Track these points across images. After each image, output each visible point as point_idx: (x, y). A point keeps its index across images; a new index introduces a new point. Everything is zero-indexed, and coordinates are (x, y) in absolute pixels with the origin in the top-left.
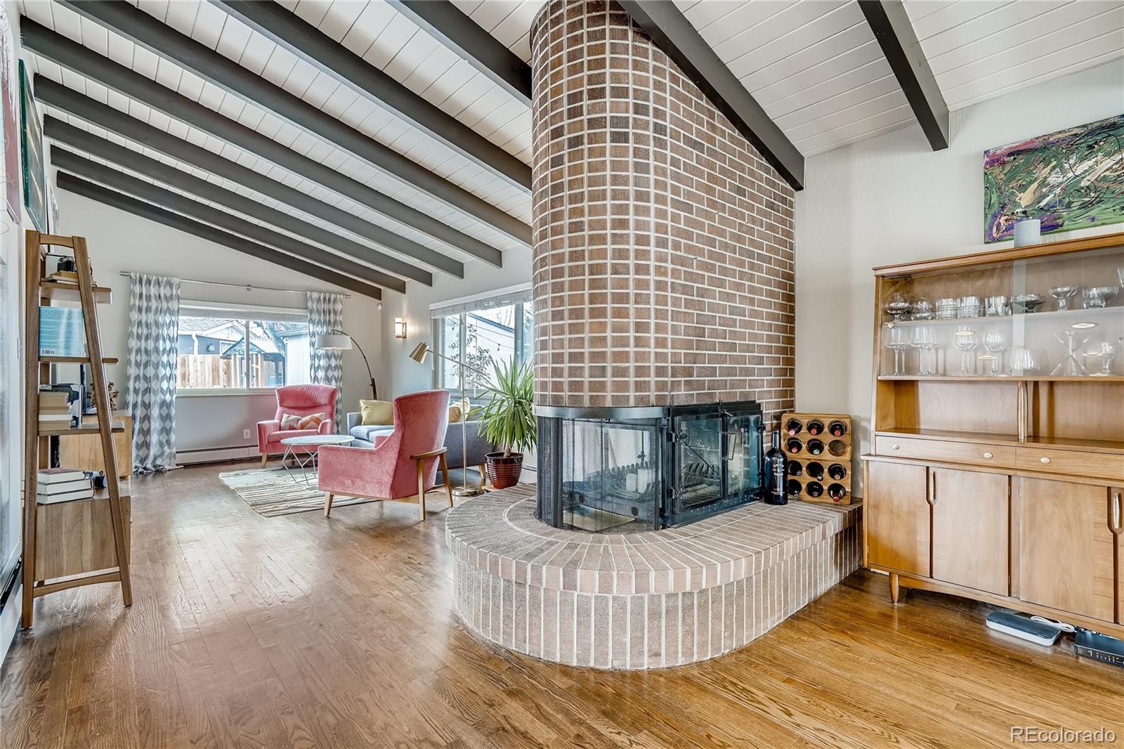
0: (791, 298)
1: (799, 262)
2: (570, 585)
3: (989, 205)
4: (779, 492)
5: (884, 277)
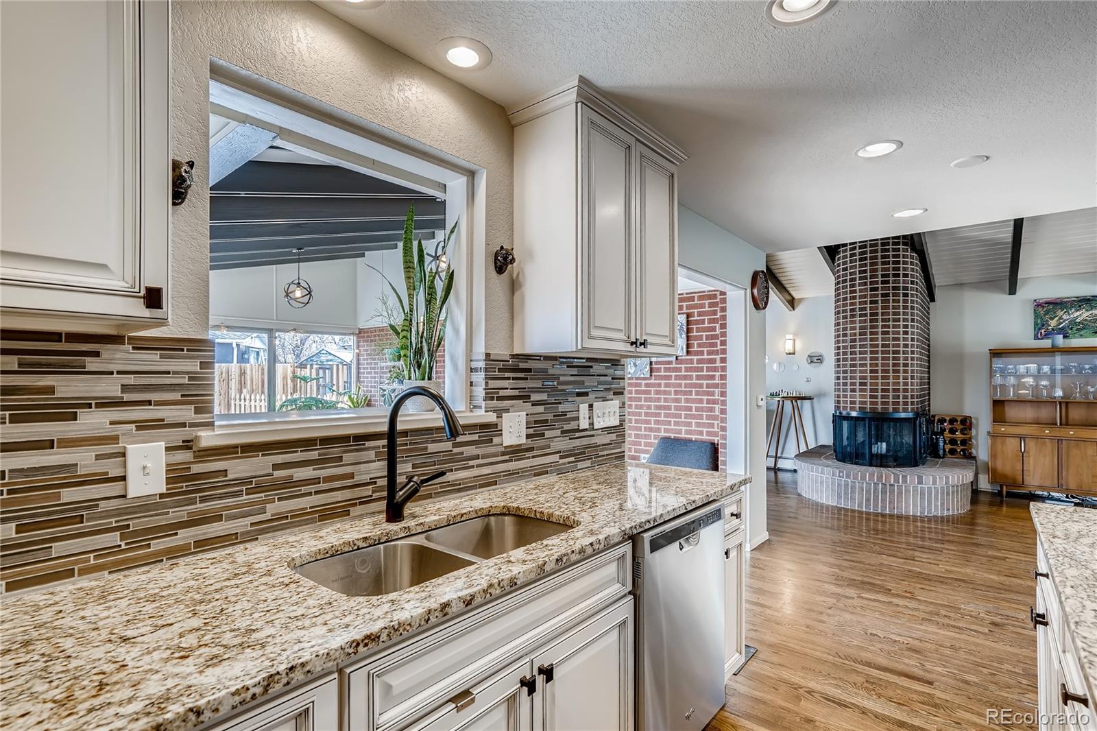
3: (1035, 324)
4: (941, 452)
5: (994, 353)
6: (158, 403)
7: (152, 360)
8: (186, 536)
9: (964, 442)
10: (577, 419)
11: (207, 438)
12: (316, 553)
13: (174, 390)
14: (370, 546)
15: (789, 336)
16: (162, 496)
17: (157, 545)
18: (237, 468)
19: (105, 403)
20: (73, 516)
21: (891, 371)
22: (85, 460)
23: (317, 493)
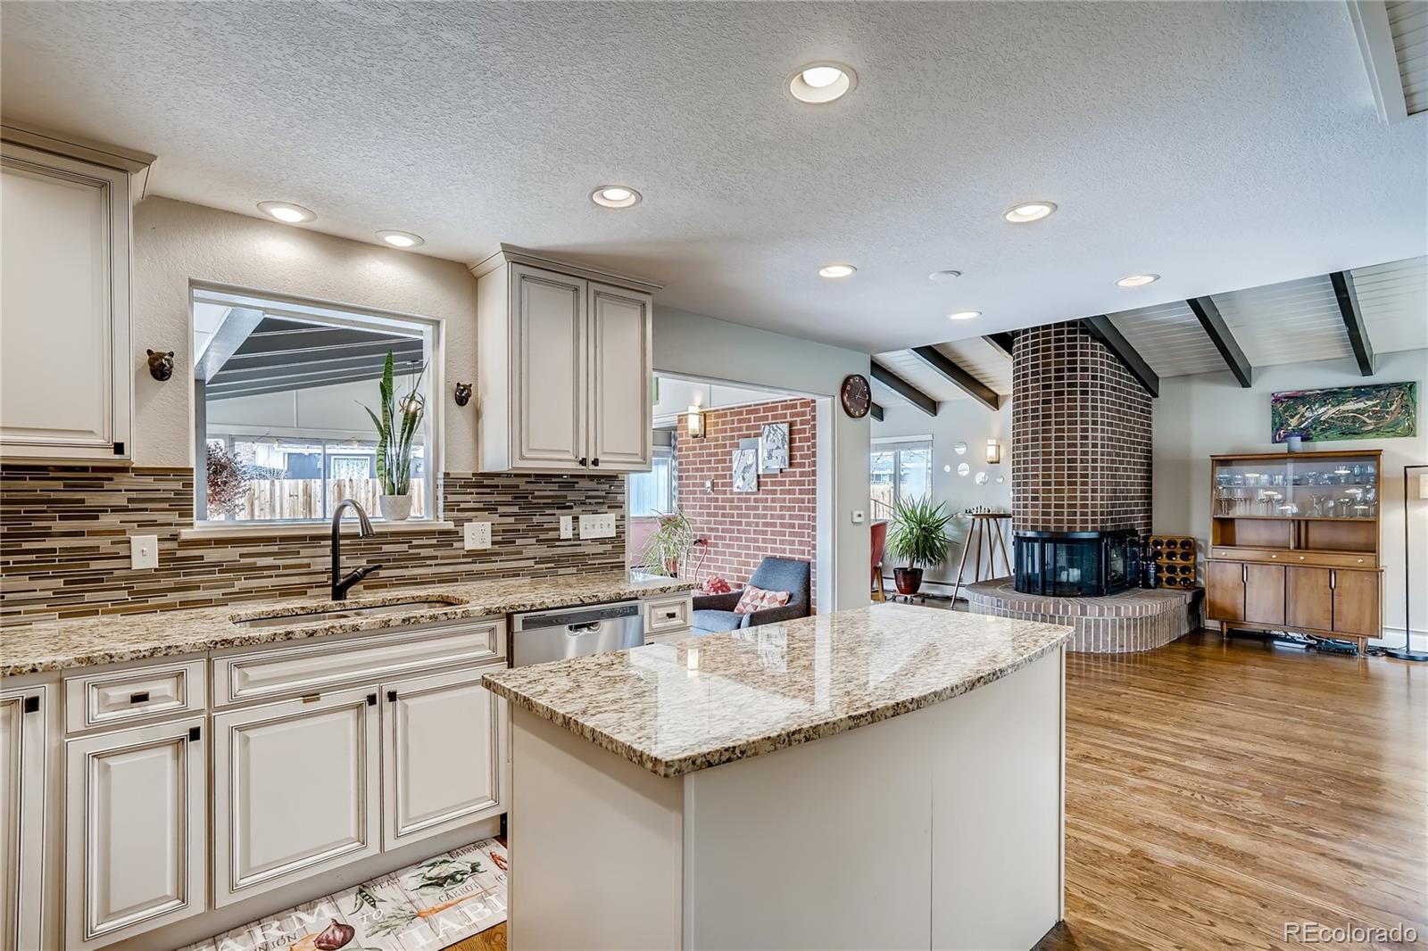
0: (1150, 465)
1: (1154, 442)
2: (1084, 613)
3: (1274, 423)
4: (1152, 582)
5: (1216, 460)
6: (152, 510)
7: (148, 482)
8: (173, 597)
9: (1185, 569)
10: (558, 529)
11: (186, 534)
12: (259, 614)
13: (163, 502)
14: (308, 614)
15: (990, 442)
16: (156, 570)
17: (152, 601)
18: (211, 555)
19: (117, 510)
20: (97, 579)
21: (1066, 483)
22: (104, 544)
23: (276, 576)
